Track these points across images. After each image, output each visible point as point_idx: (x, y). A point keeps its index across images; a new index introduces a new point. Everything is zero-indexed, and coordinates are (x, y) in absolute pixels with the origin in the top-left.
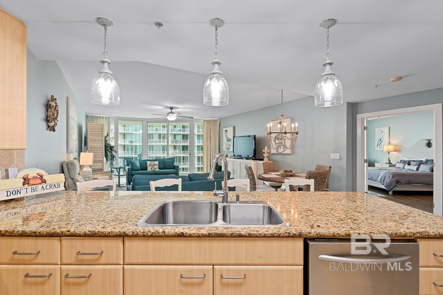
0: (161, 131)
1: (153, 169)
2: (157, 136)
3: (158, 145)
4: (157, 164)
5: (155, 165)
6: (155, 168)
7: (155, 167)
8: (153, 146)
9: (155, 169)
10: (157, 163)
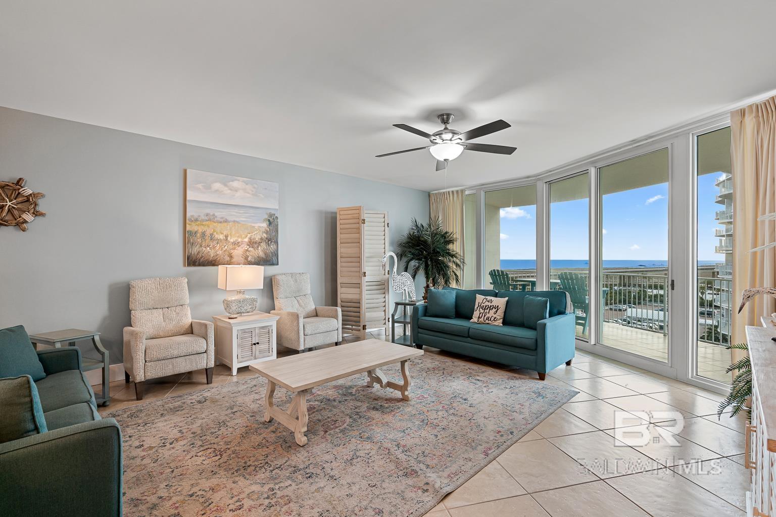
1: (481, 320)
4: (497, 308)
5: (491, 308)
6: (488, 319)
7: (488, 315)
9: (487, 321)
10: (501, 302)
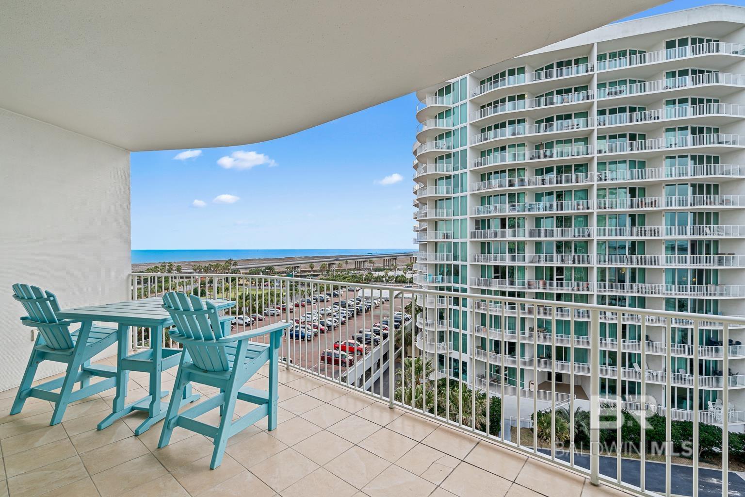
0: (505, 212)
2: (498, 222)
3: (500, 241)
8: (489, 243)
